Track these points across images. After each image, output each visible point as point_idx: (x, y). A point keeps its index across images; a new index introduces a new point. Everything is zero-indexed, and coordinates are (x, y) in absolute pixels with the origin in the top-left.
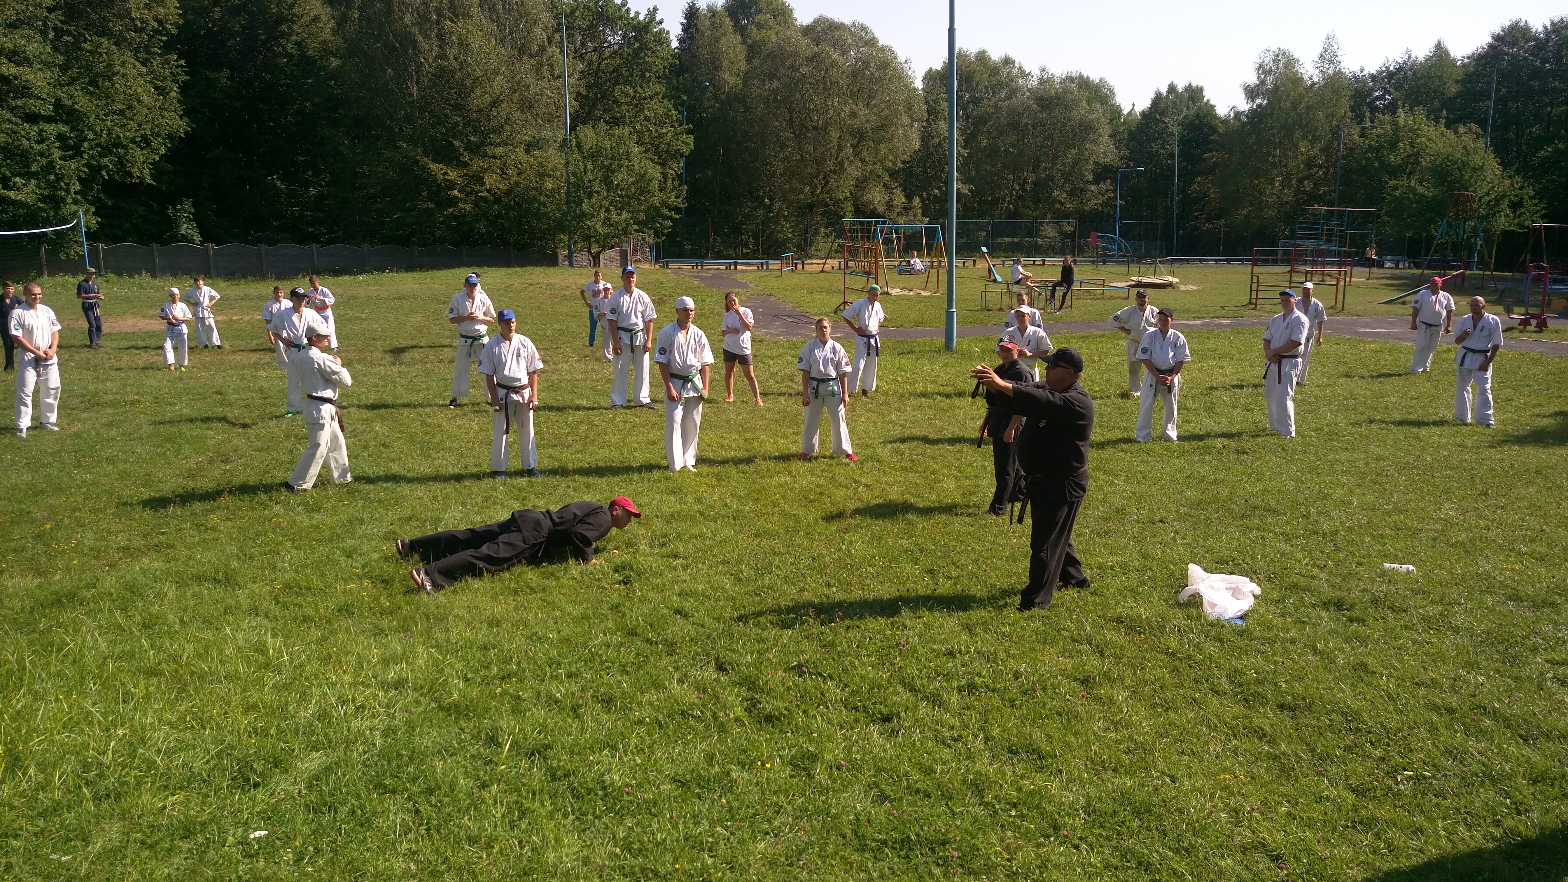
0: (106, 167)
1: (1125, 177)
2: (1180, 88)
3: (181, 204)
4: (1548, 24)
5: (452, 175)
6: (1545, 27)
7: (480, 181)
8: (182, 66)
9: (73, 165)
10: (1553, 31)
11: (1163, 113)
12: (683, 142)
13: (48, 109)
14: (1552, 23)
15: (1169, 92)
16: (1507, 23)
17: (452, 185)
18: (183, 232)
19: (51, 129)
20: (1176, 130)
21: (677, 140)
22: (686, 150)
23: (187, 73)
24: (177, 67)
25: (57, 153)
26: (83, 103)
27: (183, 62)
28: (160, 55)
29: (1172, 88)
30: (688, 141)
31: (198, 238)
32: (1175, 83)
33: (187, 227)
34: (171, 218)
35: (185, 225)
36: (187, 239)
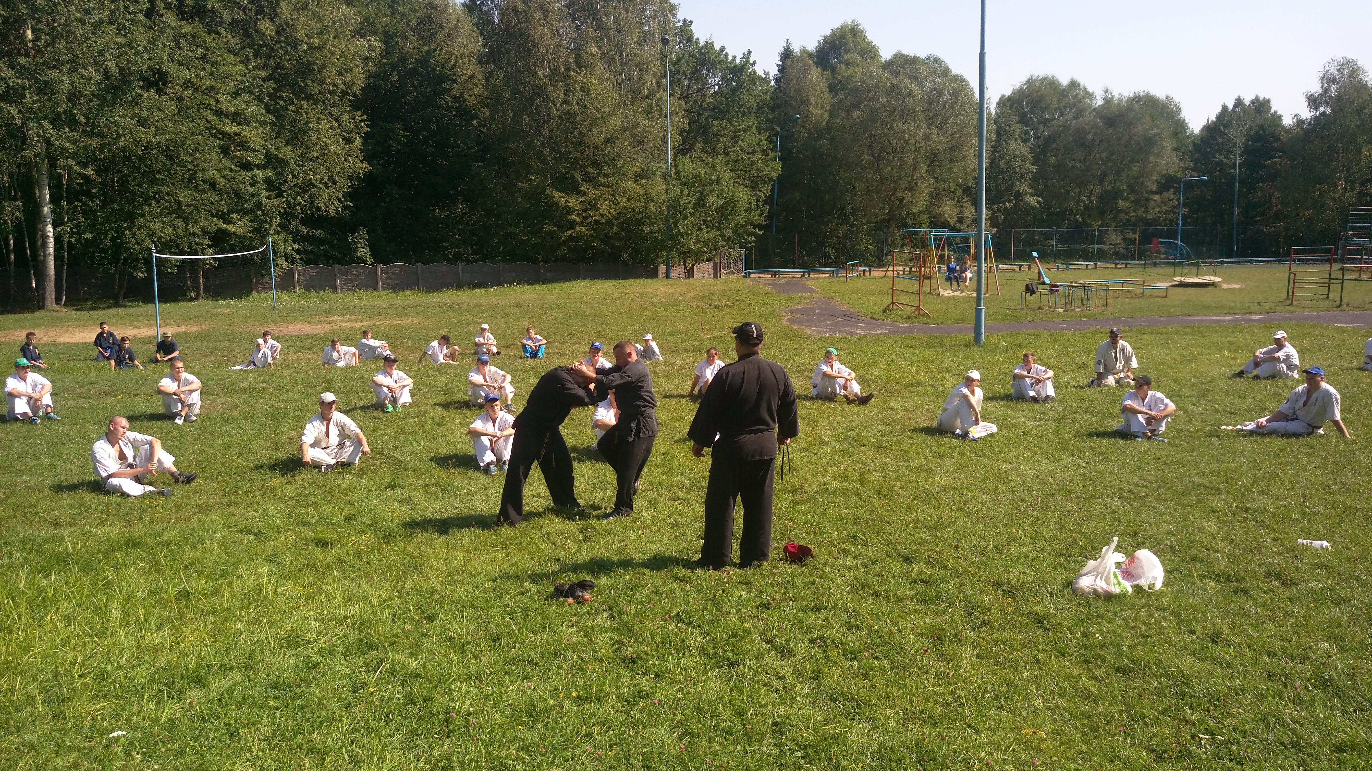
0: (300, 203)
1: (1189, 186)
2: (1247, 102)
3: (358, 232)
5: (572, 202)
7: (595, 207)
8: (364, 120)
9: (275, 203)
11: (1227, 126)
12: (772, 168)
13: (258, 159)
15: (1235, 106)
17: (571, 211)
18: (359, 254)
19: (261, 175)
20: (1240, 142)
21: (767, 166)
22: (774, 175)
24: (361, 121)
25: (264, 194)
28: (349, 112)
29: (1239, 102)
30: (776, 167)
31: (370, 259)
32: (1242, 97)
33: (363, 251)
34: (350, 243)
35: (361, 250)
36: (362, 260)
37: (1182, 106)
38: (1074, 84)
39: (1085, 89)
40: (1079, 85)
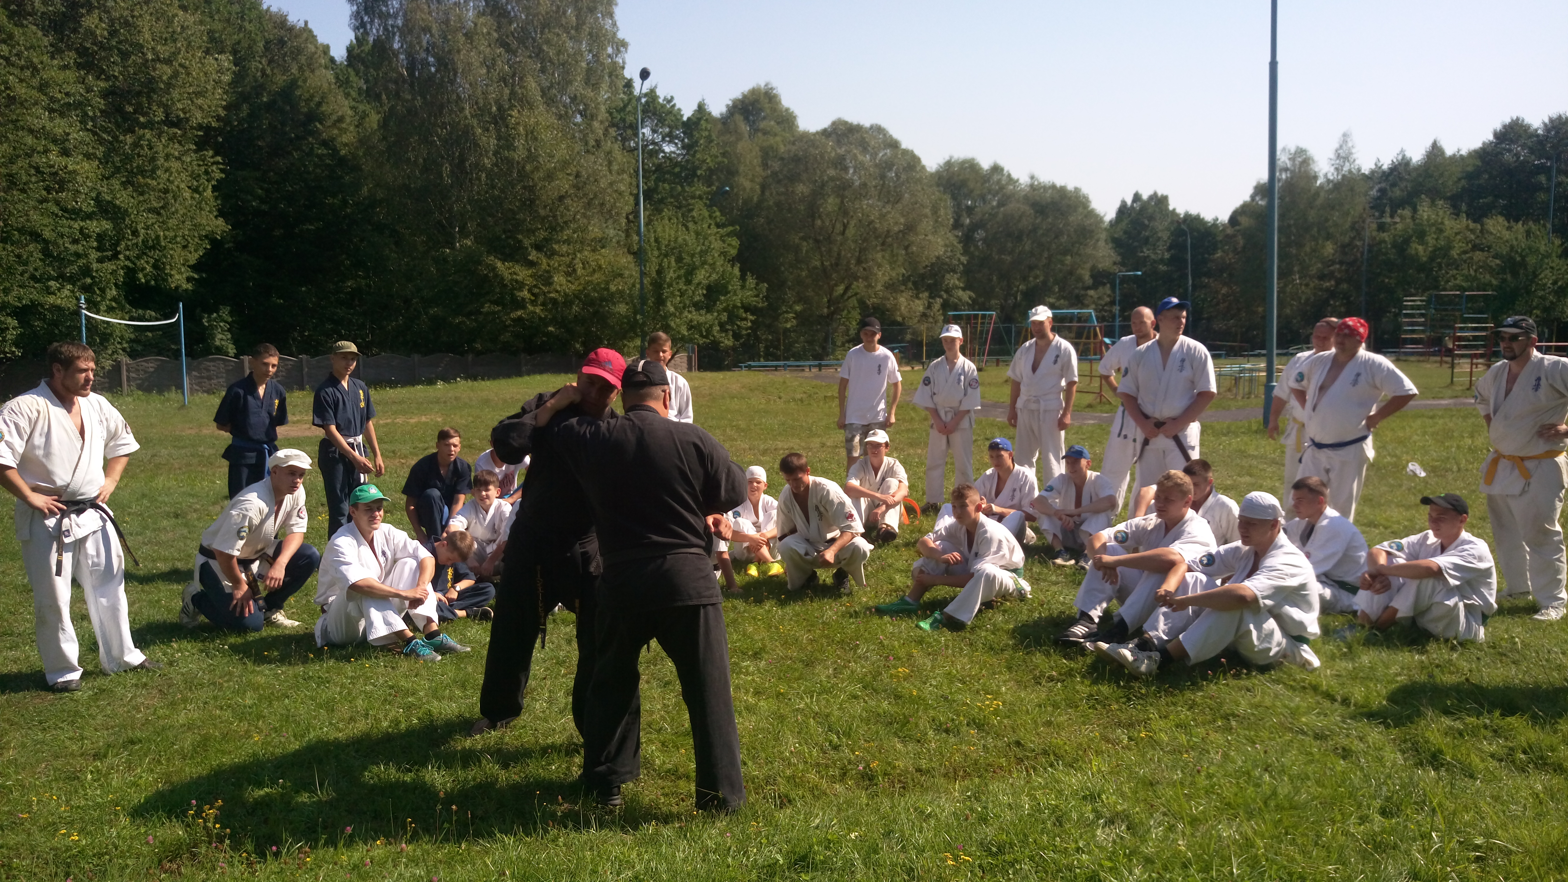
0: (144, 269)
2: (1145, 197)
3: (217, 312)
4: (1547, 121)
5: (523, 274)
6: (1545, 124)
7: (548, 282)
8: (218, 163)
9: (110, 266)
10: (1554, 127)
13: (88, 206)
14: (1551, 120)
15: (1134, 201)
16: (1507, 121)
17: (521, 285)
18: (218, 343)
19: (95, 226)
23: (222, 171)
24: (213, 164)
25: (94, 255)
26: (124, 198)
27: (219, 159)
28: (196, 151)
31: (232, 350)
32: (1140, 192)
33: (222, 338)
34: (206, 328)
35: (220, 336)
36: (220, 350)
37: (1091, 198)
38: (996, 169)
39: (1009, 175)
40: (1002, 170)
